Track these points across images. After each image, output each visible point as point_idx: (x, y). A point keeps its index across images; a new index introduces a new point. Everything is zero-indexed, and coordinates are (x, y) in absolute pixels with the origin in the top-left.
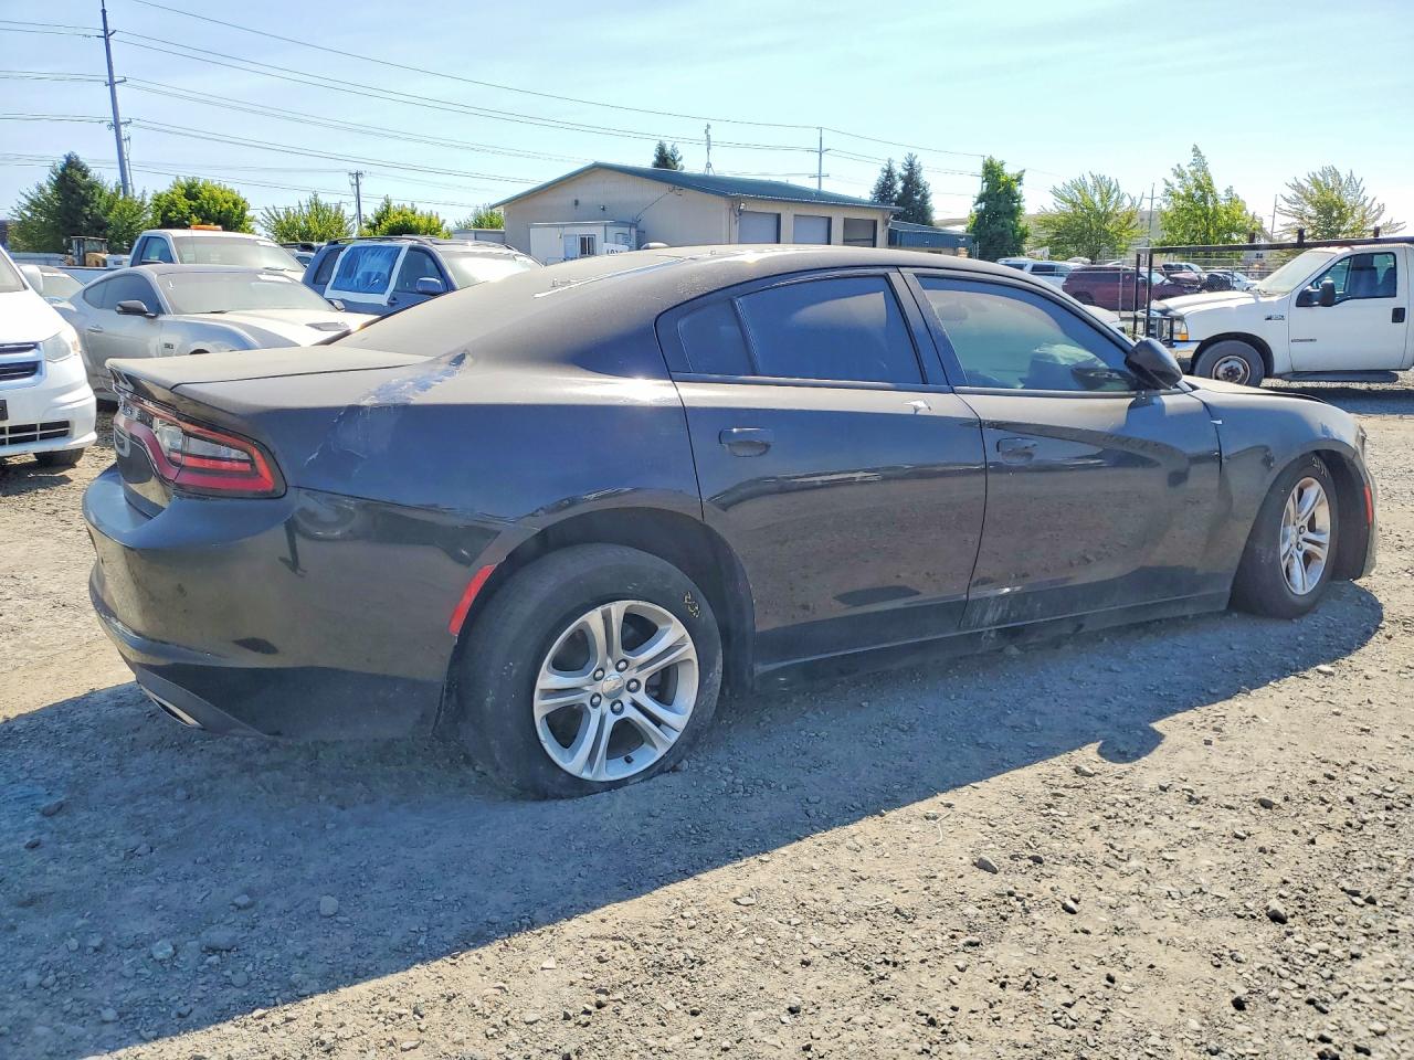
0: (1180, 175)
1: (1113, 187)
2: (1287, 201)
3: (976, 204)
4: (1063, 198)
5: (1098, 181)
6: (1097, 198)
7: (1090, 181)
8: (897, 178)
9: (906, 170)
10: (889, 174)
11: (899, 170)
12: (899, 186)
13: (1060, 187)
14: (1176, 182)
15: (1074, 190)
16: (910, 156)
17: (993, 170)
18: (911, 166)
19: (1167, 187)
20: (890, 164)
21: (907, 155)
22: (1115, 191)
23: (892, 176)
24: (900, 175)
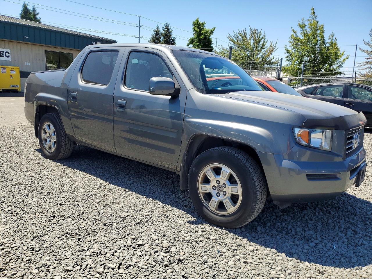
0: (302, 27)
1: (261, 36)
3: (188, 45)
4: (234, 42)
5: (254, 32)
6: (252, 42)
7: (249, 32)
9: (164, 30)
10: (157, 33)
11: (162, 31)
12: (162, 38)
13: (232, 34)
14: (299, 31)
15: (240, 37)
16: (167, 24)
17: (198, 26)
18: (167, 29)
19: (293, 34)
20: (157, 28)
21: (165, 23)
22: (262, 38)
23: (159, 34)
24: (162, 33)
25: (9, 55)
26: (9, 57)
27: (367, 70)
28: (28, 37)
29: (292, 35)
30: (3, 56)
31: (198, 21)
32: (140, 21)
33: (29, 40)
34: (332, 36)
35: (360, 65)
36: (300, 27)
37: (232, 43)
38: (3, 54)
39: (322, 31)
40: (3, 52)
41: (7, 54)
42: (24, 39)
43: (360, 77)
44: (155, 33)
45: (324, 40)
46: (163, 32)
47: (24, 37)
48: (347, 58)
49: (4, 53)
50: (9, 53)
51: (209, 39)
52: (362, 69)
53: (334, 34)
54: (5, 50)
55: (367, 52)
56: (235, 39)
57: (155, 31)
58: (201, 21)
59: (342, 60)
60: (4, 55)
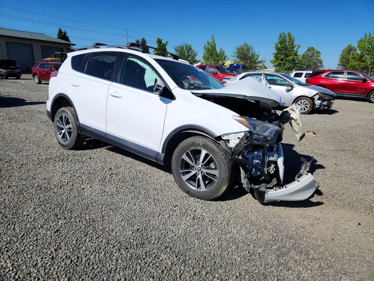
0: (208, 44)
1: (190, 48)
2: (235, 53)
3: (154, 51)
5: (186, 46)
7: (184, 46)
15: (179, 48)
16: (143, 37)
17: (159, 42)
18: (143, 40)
20: (138, 40)
29: (204, 46)
31: (159, 39)
34: (221, 49)
46: (142, 42)
48: (229, 59)
51: (165, 48)
56: (177, 49)
57: (137, 41)
58: (161, 39)
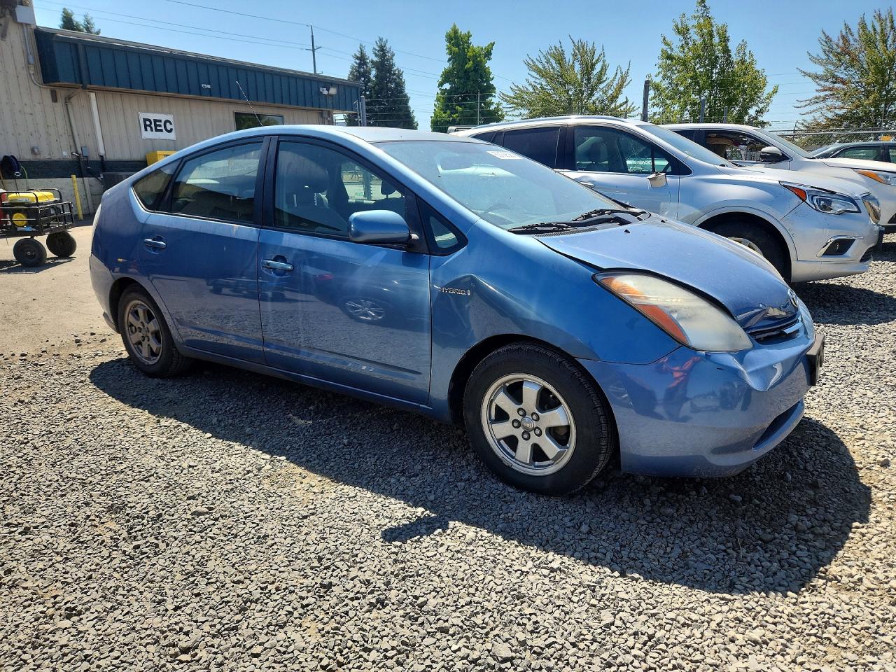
0: (683, 31)
1: (596, 58)
3: (441, 84)
4: (539, 71)
5: (580, 49)
6: (578, 67)
7: (569, 49)
8: (370, 65)
9: (376, 55)
10: (362, 59)
11: (371, 56)
12: (374, 72)
13: (534, 57)
14: (676, 41)
16: (381, 40)
17: (457, 42)
18: (382, 51)
19: (665, 47)
20: (361, 52)
21: (377, 39)
22: (598, 61)
23: (365, 63)
24: (372, 61)
25: (172, 127)
26: (170, 131)
27: (817, 115)
28: (209, 86)
29: (662, 51)
30: (161, 131)
31: (456, 32)
32: (312, 36)
33: (210, 93)
34: (742, 47)
35: (804, 104)
36: (679, 32)
37: (535, 74)
38: (160, 126)
39: (724, 39)
40: (160, 121)
41: (168, 125)
42: (201, 91)
43: (805, 129)
44: (358, 61)
45: (730, 56)
46: (375, 59)
47: (200, 86)
48: (775, 92)
49: (162, 124)
50: (171, 124)
51: (484, 69)
52: (808, 113)
53: (746, 43)
54: (163, 117)
55: (816, 77)
56: (541, 67)
57: (357, 58)
58: (463, 31)
59: (765, 96)
60: (163, 128)
